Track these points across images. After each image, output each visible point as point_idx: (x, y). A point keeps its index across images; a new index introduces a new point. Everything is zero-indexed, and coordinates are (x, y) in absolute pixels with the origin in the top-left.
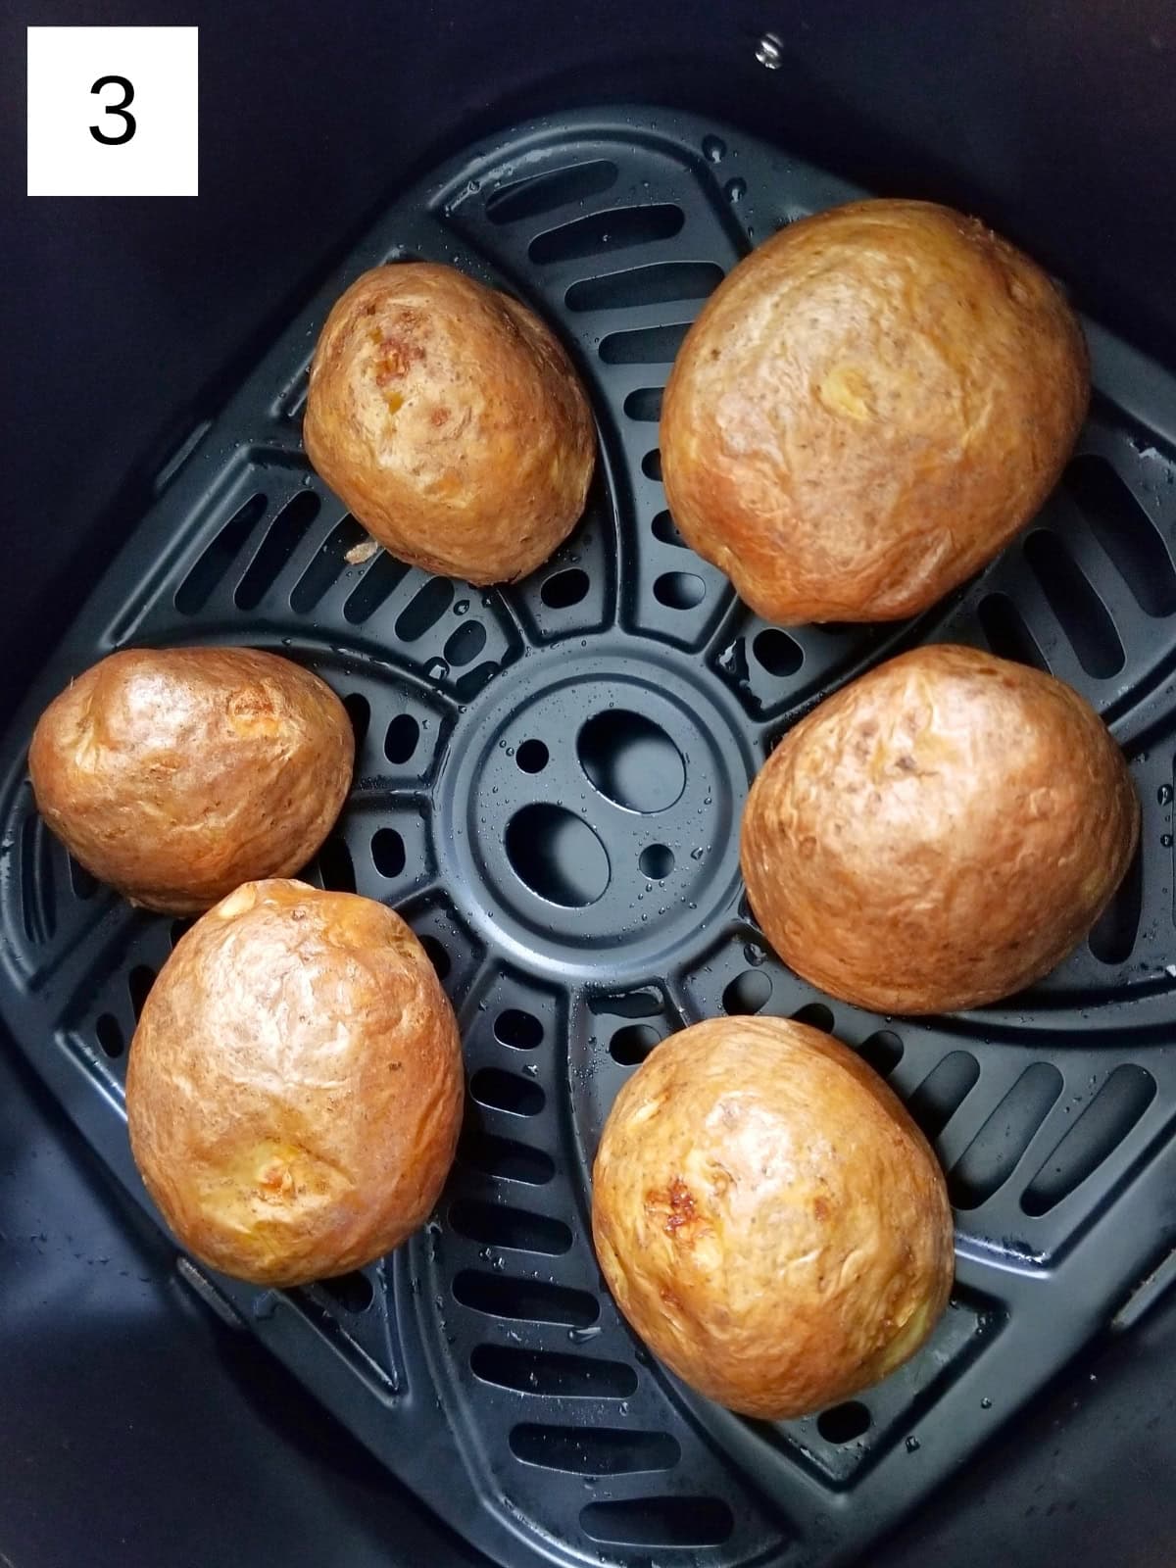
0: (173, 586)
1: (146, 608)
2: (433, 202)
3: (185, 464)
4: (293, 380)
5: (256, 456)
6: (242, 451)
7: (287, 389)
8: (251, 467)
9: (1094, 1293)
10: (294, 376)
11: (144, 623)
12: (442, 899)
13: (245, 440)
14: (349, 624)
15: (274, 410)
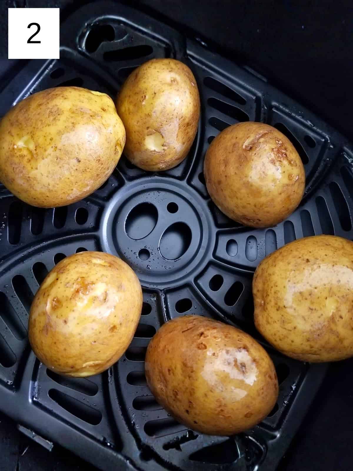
0: (212, 75)
1: (204, 67)
2: (345, 148)
3: (253, 75)
4: (284, 109)
5: (258, 99)
6: (260, 94)
7: (281, 107)
8: (254, 98)
9: (27, 418)
10: (285, 109)
11: (199, 67)
12: (121, 184)
13: (263, 95)
14: (207, 139)
15: (274, 103)
